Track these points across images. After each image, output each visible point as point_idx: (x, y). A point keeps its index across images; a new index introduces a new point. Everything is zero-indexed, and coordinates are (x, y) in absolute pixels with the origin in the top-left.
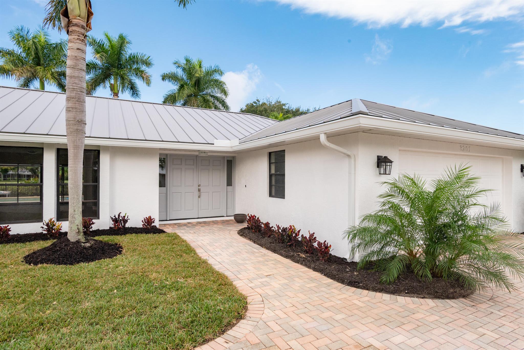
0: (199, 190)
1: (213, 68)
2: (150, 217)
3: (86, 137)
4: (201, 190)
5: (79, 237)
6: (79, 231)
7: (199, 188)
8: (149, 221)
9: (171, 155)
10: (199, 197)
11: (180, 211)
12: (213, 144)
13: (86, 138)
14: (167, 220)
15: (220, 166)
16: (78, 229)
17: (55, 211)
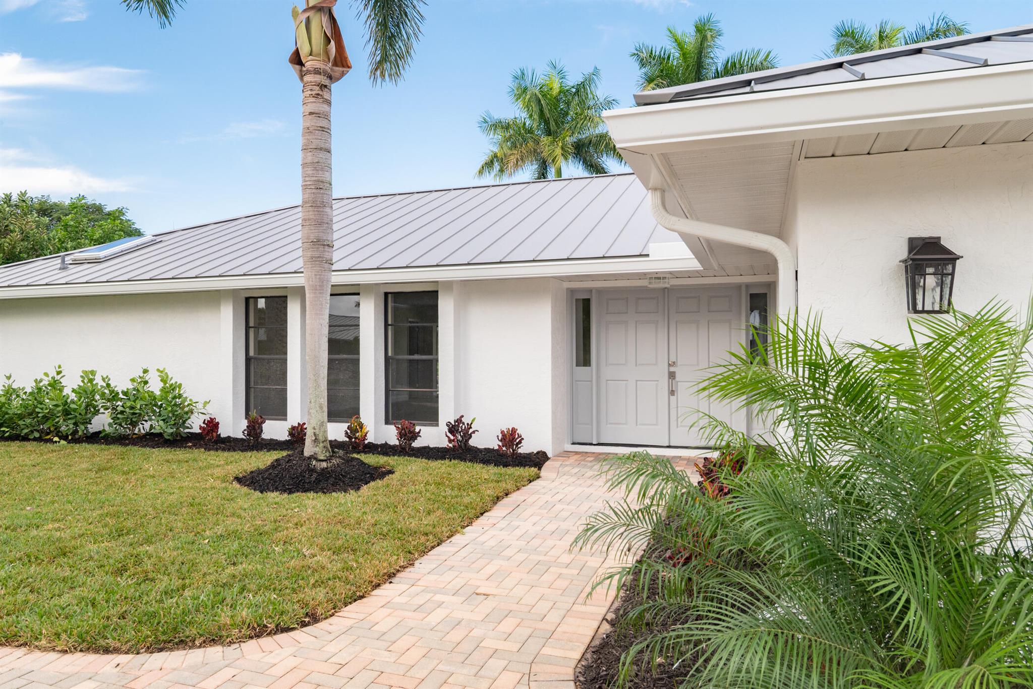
0: (672, 375)
2: (514, 430)
3: (334, 271)
4: (677, 375)
5: (315, 449)
6: (316, 439)
7: (672, 369)
8: (511, 438)
9: (600, 291)
10: (672, 393)
11: (623, 424)
12: (647, 255)
13: (333, 273)
14: (591, 444)
15: (731, 311)
16: (315, 434)
17: (376, 405)
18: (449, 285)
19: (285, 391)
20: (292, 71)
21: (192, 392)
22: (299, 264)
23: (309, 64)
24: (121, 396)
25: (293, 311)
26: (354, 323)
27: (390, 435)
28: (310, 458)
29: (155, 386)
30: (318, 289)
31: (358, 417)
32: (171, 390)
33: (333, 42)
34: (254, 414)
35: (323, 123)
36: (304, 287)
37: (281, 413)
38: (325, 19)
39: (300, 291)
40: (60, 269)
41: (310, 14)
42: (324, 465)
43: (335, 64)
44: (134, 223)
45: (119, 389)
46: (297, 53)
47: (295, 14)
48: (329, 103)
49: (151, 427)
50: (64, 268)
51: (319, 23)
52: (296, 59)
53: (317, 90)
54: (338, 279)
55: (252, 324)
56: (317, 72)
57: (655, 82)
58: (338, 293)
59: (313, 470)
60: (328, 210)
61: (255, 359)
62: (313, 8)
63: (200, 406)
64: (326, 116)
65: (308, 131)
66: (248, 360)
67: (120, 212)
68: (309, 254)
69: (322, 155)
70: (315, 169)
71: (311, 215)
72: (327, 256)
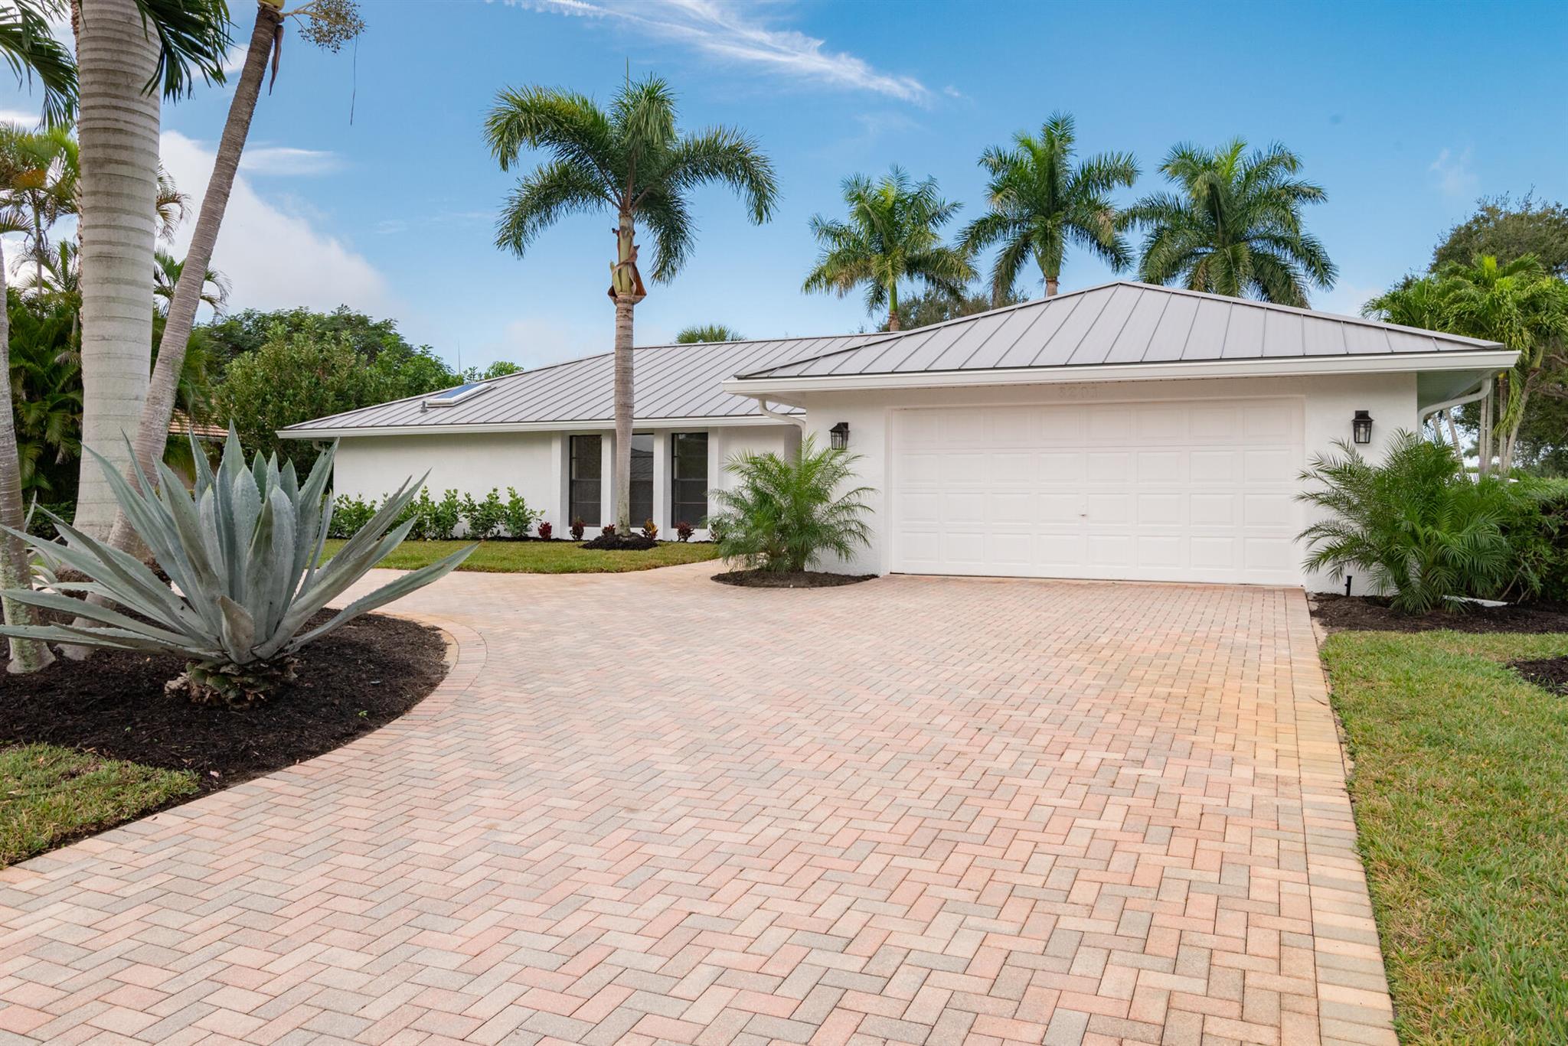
1: (1265, 153)
6: (622, 533)
13: (635, 422)
16: (621, 531)
17: (664, 513)
18: (715, 429)
19: (599, 505)
20: (610, 300)
21: (530, 505)
22: (612, 412)
23: (620, 296)
24: (478, 507)
25: (606, 448)
26: (650, 456)
27: (674, 534)
28: (618, 535)
29: (505, 500)
30: (624, 433)
31: (652, 520)
32: (517, 503)
33: (635, 284)
34: (577, 519)
35: (628, 332)
36: (615, 430)
37: (596, 522)
38: (630, 270)
39: (612, 433)
40: (422, 412)
41: (621, 266)
42: (627, 539)
43: (637, 294)
44: (402, 339)
45: (477, 503)
46: (613, 288)
47: (612, 267)
48: (632, 320)
49: (499, 532)
50: (424, 410)
51: (627, 272)
52: (612, 293)
53: (625, 313)
54: (637, 424)
55: (574, 455)
56: (625, 302)
57: (1004, 192)
58: (638, 433)
59: (620, 541)
60: (631, 385)
61: (576, 481)
62: (623, 263)
63: (538, 514)
64: (630, 328)
65: (619, 337)
66: (571, 482)
67: (387, 325)
68: (619, 412)
69: (628, 352)
70: (624, 361)
71: (620, 388)
72: (630, 413)
